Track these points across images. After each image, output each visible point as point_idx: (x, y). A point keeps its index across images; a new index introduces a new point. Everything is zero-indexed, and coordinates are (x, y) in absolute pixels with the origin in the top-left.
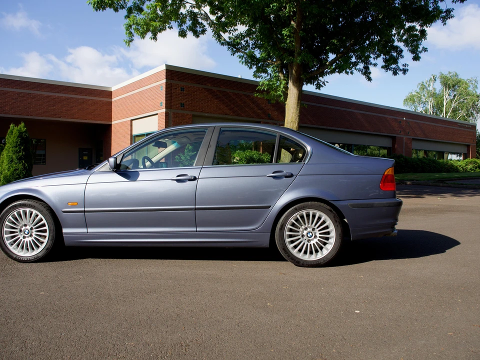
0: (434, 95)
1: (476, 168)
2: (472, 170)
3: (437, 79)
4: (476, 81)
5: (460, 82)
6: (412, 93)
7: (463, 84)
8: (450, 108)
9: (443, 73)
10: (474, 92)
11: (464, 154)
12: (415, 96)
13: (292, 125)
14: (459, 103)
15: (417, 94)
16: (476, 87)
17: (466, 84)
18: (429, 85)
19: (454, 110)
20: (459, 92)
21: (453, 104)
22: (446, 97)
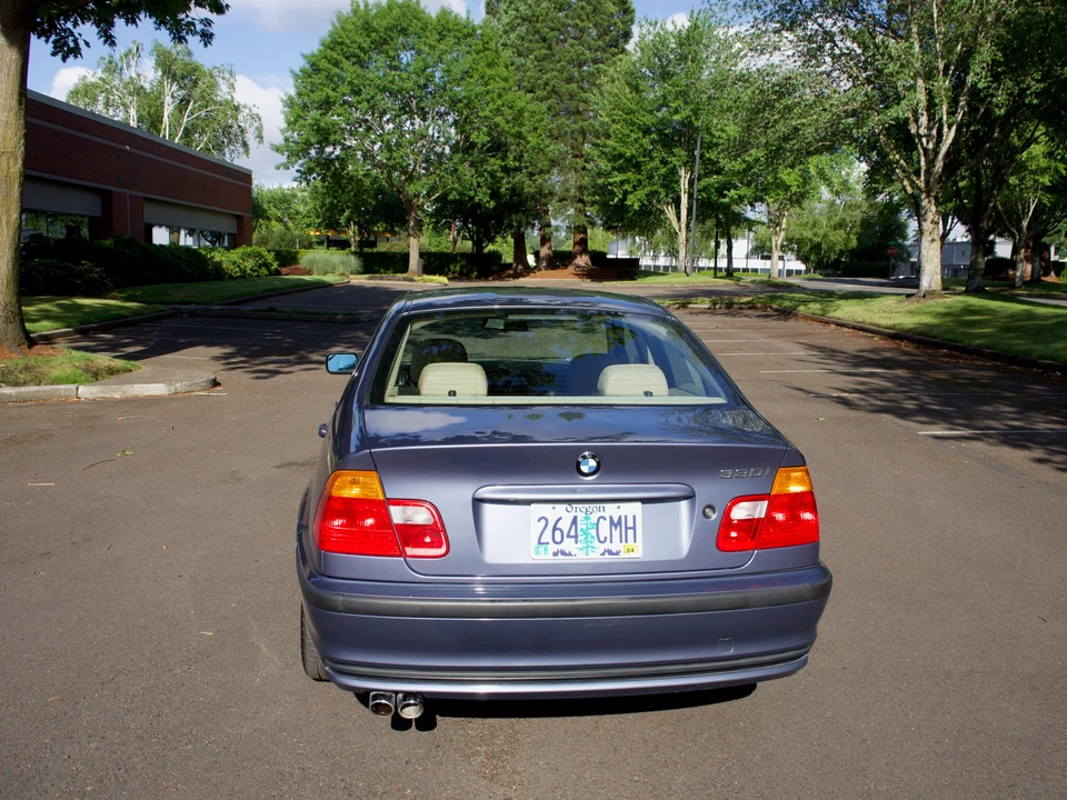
0: (139, 91)
1: (260, 266)
2: (254, 271)
3: (142, 53)
4: (230, 72)
5: (195, 70)
6: (84, 80)
7: (205, 76)
8: (180, 125)
9: (160, 42)
10: (229, 98)
11: (229, 235)
12: (95, 86)
13: (4, 163)
14: (197, 118)
15: (101, 83)
16: (232, 86)
17: (212, 76)
18: (129, 66)
19: (187, 133)
20: (197, 93)
21: (185, 120)
22: (168, 99)
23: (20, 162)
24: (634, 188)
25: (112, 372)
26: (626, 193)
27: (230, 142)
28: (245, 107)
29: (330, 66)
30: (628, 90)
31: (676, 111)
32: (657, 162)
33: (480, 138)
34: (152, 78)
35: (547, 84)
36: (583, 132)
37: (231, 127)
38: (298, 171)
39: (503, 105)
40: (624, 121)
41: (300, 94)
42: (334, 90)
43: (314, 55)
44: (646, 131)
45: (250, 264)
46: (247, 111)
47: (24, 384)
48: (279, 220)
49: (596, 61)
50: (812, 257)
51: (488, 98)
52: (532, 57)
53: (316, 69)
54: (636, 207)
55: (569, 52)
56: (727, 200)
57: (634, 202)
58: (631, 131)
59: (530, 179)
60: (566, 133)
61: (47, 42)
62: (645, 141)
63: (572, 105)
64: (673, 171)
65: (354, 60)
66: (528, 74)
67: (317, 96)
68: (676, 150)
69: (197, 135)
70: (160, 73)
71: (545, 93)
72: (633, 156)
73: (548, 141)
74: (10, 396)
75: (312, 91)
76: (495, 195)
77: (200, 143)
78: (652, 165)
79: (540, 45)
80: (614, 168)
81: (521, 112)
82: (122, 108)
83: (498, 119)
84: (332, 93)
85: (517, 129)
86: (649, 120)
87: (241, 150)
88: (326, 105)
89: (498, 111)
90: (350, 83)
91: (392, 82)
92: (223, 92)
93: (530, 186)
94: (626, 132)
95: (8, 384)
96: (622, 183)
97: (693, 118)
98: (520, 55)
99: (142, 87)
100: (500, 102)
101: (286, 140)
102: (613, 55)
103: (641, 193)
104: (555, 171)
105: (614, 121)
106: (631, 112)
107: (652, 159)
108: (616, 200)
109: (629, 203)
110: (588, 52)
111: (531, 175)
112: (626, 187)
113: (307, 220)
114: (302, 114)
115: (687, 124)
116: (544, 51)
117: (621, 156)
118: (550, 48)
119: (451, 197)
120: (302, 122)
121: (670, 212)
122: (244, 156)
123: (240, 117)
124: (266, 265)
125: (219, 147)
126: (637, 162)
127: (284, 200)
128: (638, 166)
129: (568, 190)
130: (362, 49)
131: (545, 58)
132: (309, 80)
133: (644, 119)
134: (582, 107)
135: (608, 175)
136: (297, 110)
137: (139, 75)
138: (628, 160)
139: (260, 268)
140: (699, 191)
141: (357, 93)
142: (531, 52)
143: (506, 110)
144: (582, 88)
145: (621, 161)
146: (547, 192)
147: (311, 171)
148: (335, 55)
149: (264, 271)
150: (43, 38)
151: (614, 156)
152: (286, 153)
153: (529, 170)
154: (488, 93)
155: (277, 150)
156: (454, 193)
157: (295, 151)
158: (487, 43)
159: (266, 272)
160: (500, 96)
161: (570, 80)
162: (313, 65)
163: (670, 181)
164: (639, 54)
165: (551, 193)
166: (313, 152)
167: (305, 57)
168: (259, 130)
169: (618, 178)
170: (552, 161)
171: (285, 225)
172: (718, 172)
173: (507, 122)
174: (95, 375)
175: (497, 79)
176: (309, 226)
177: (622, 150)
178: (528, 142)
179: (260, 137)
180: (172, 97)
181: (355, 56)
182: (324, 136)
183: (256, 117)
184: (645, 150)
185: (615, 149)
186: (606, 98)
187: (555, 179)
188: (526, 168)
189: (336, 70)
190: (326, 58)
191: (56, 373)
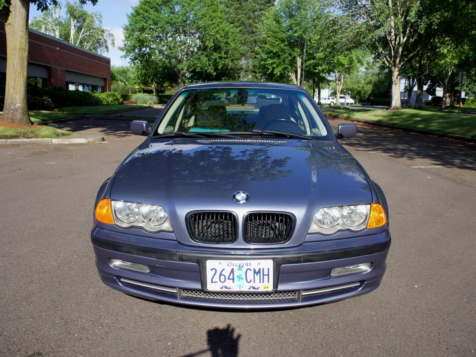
0: (60, 24)
1: (115, 100)
2: (112, 102)
4: (100, 15)
5: (85, 14)
6: (36, 18)
7: (89, 17)
8: (78, 39)
10: (100, 26)
11: (102, 87)
12: (40, 21)
13: (21, 54)
14: (85, 36)
15: (43, 20)
16: (101, 21)
17: (92, 17)
18: (55, 13)
19: (81, 42)
20: (85, 24)
21: (80, 36)
22: (73, 27)
23: (27, 52)
24: (277, 66)
25: (63, 135)
26: (274, 68)
27: (100, 46)
28: (106, 30)
29: (144, 12)
30: (274, 23)
31: (296, 32)
32: (287, 55)
33: (210, 44)
34: (65, 18)
35: (239, 20)
36: (255, 42)
37: (101, 40)
38: (130, 59)
39: (219, 30)
40: (273, 36)
41: (131, 25)
42: (146, 23)
43: (137, 7)
44: (283, 41)
45: (110, 99)
46: (107, 32)
47: (32, 138)
48: (122, 81)
49: (261, 10)
50: (357, 97)
51: (213, 26)
52: (232, 8)
53: (138, 13)
54: (278, 74)
55: (249, 6)
56: (317, 71)
57: (277, 72)
58: (276, 41)
59: (232, 62)
60: (248, 42)
61: (35, 4)
62: (282, 45)
63: (250, 29)
64: (295, 58)
65: (155, 9)
66: (231, 15)
67: (138, 26)
68: (295, 49)
69: (85, 43)
70: (69, 15)
71: (239, 24)
72: (277, 52)
73: (239, 46)
74: (27, 142)
75: (136, 23)
76: (216, 69)
77: (87, 47)
78: (285, 56)
79: (236, 3)
80: (268, 57)
81: (227, 33)
82: (52, 31)
83: (218, 36)
84: (145, 24)
85: (226, 40)
86: (284, 36)
87: (105, 50)
88: (142, 30)
89: (217, 32)
90: (153, 20)
91: (172, 19)
92: (97, 24)
93: (232, 65)
94: (274, 41)
95: (25, 138)
96: (272, 64)
97: (303, 35)
98: (227, 7)
99: (61, 22)
100: (218, 28)
101: (125, 45)
102: (268, 7)
103: (280, 68)
104: (243, 59)
105: (268, 36)
106: (277, 32)
107: (285, 53)
108: (269, 71)
109: (275, 73)
110: (257, 6)
111: (232, 60)
112: (274, 65)
113: (134, 81)
114: (132, 34)
115: (301, 38)
116: (238, 5)
117: (271, 52)
118: (240, 4)
119: (197, 70)
120: (132, 37)
121: (293, 77)
122: (107, 52)
123: (105, 35)
124: (117, 100)
125: (95, 49)
126: (279, 55)
127: (124, 72)
128: (279, 56)
129: (248, 67)
130: (158, 5)
131: (238, 8)
132: (135, 18)
133: (282, 35)
134: (254, 30)
135: (265, 60)
136: (130, 31)
137: (60, 17)
138: (275, 54)
139: (115, 101)
140: (306, 67)
141: (156, 24)
142: (232, 5)
143: (221, 32)
144: (255, 22)
145: (271, 54)
146: (239, 68)
147: (136, 59)
148: (146, 7)
149: (116, 102)
150: (34, 3)
151: (268, 52)
152: (125, 51)
153: (232, 58)
154: (213, 24)
155: (121, 49)
156: (199, 68)
157: (129, 50)
158: (213, 2)
159: (117, 103)
160: (218, 25)
161: (249, 18)
162: (137, 12)
163: (293, 63)
164: (279, 7)
165: (241, 69)
166: (137, 50)
167: (133, 8)
168: (113, 40)
169: (270, 61)
170: (242, 54)
171: (125, 83)
172: (314, 58)
173: (221, 37)
174: (58, 136)
175: (217, 18)
176: (135, 83)
177: (272, 49)
178: (231, 46)
179: (113, 44)
180: (75, 26)
181: (156, 8)
182: (142, 43)
183: (111, 35)
184: (282, 49)
185: (269, 49)
186: (265, 26)
187: (243, 62)
188: (230, 57)
189: (146, 14)
190: (142, 8)
191: (43, 134)
